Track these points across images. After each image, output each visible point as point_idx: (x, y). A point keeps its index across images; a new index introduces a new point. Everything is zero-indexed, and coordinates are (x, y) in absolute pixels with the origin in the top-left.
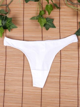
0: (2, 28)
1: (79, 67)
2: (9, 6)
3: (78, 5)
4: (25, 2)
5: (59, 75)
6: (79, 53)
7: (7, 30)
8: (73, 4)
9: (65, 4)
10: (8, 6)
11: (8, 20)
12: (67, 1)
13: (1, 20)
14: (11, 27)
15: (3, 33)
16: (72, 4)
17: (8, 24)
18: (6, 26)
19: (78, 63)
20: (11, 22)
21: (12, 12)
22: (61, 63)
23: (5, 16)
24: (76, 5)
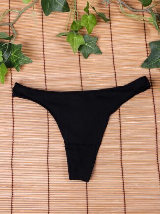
0: (4, 65)
1: (156, 128)
2: (15, 25)
3: (145, 13)
4: (44, 16)
5: (118, 146)
6: (154, 102)
7: (14, 70)
8: (134, 10)
9: (121, 12)
10: (13, 25)
11: (14, 50)
12: (124, 6)
13: (2, 52)
14: (21, 62)
15: (6, 75)
16: (134, 12)
17: (15, 57)
18: (11, 62)
19: (154, 122)
20: (20, 53)
21: (21, 36)
22: (122, 122)
23: (8, 44)
24: (141, 13)
